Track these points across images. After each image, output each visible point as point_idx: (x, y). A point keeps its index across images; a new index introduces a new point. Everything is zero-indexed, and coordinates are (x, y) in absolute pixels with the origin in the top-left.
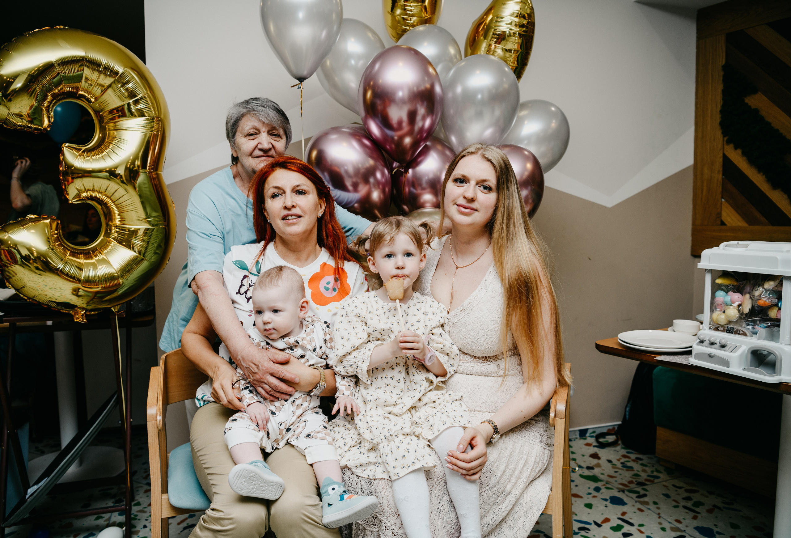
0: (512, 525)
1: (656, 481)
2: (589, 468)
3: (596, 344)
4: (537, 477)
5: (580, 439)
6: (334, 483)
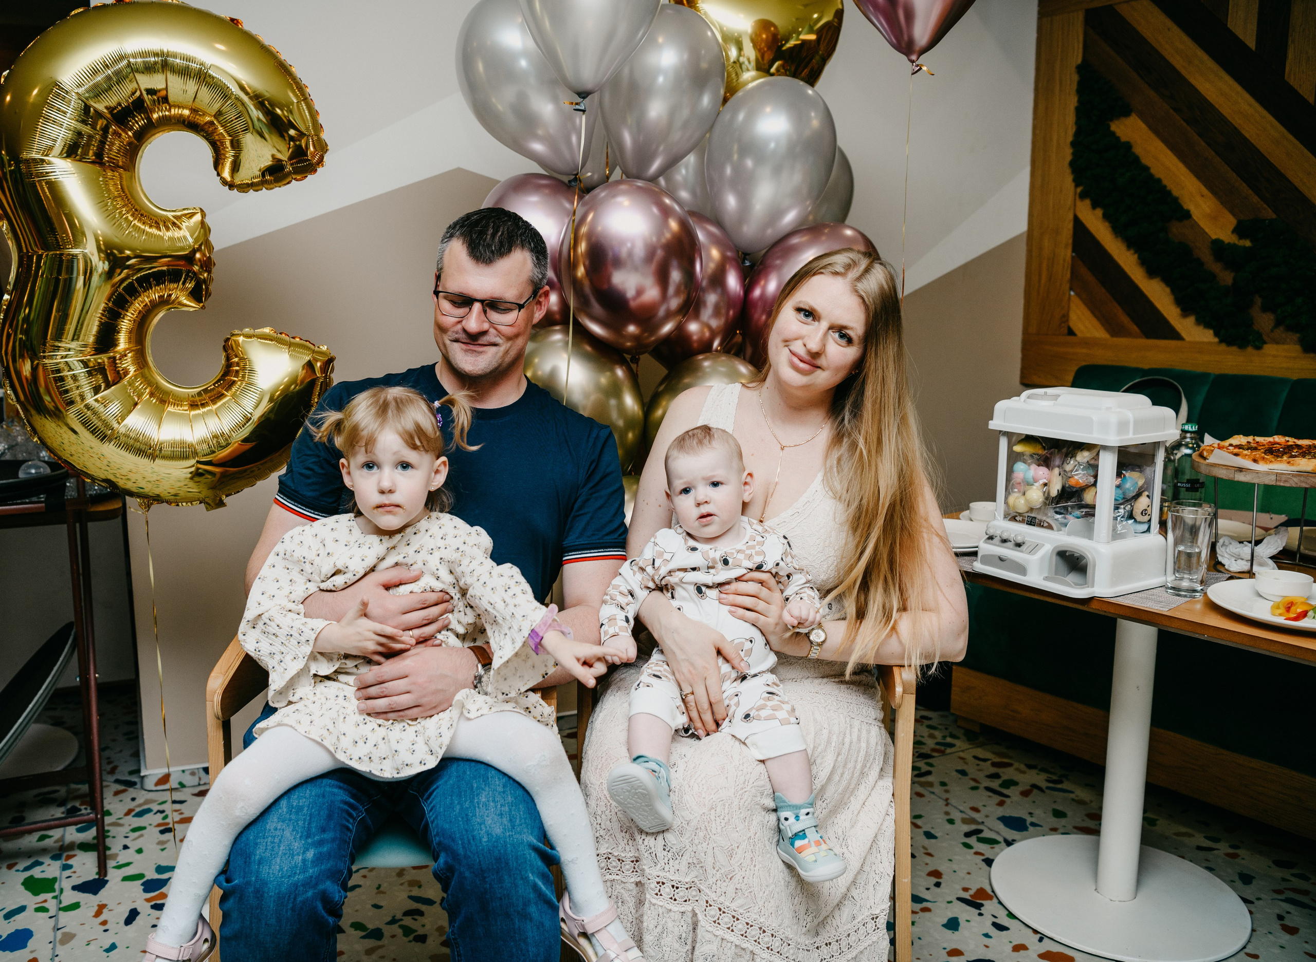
1: (949, 750)
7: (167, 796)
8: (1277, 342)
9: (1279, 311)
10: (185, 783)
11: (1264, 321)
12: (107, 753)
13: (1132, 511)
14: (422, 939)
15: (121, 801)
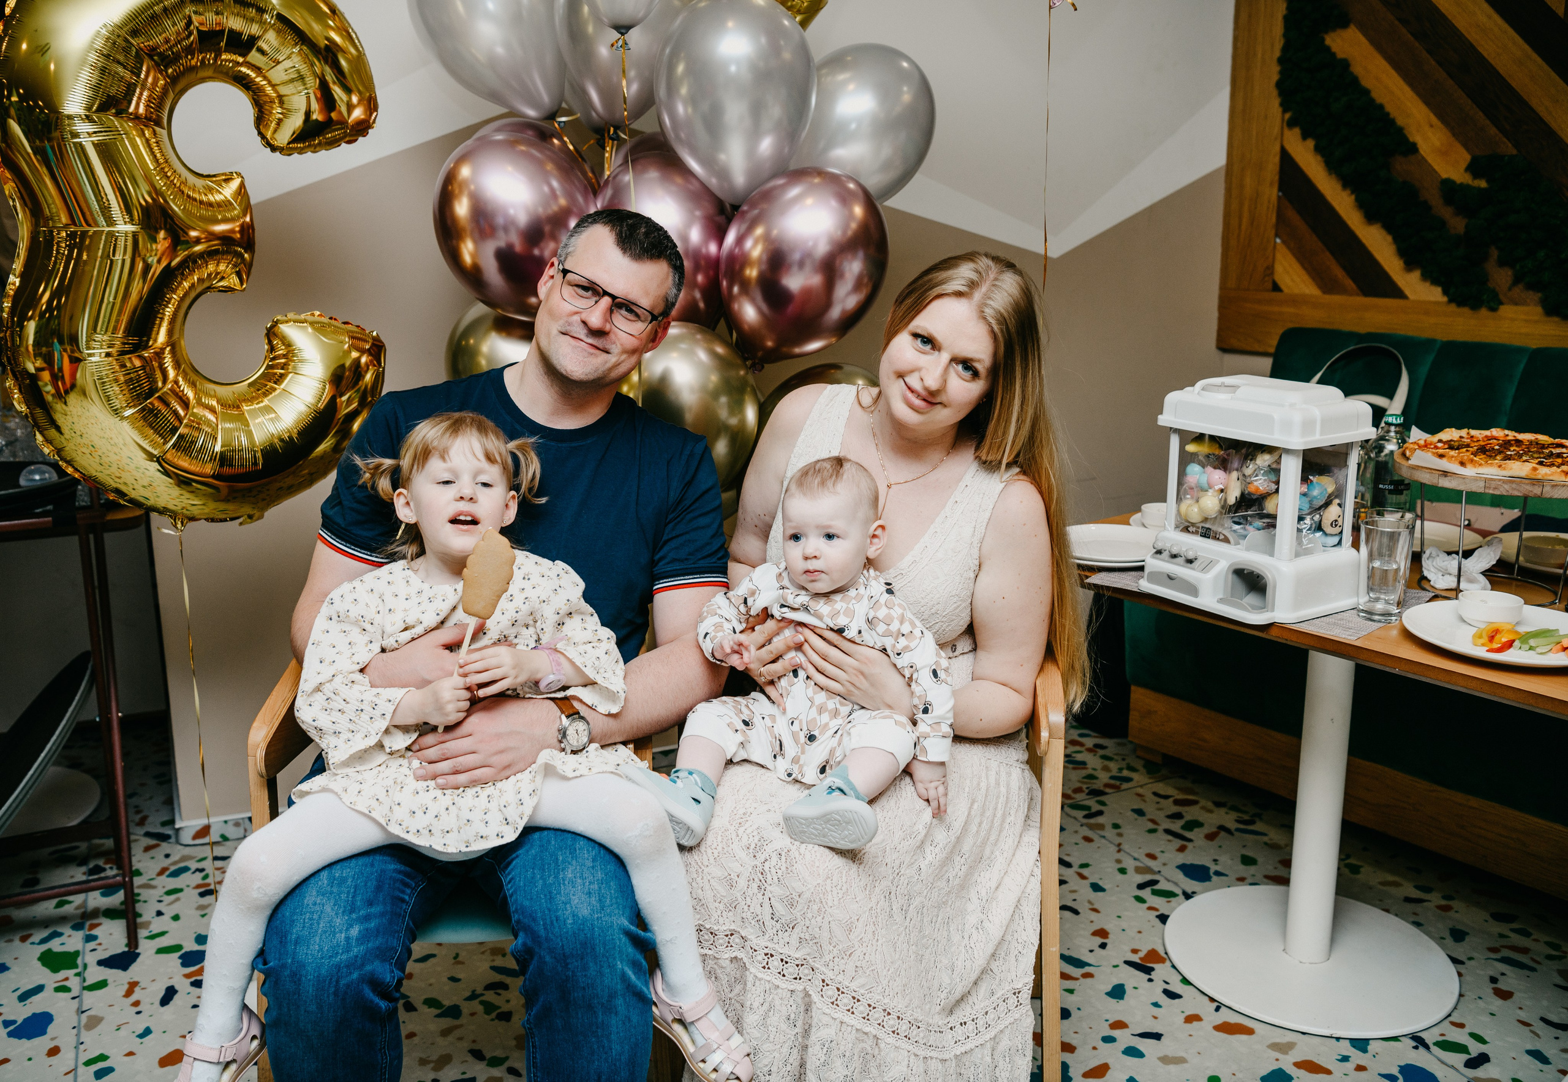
1: (1125, 786)
7: (206, 851)
8: (1516, 303)
9: (1518, 267)
10: (228, 835)
11: (1501, 278)
12: (134, 801)
13: (1320, 521)
14: (506, 1017)
15: (153, 858)
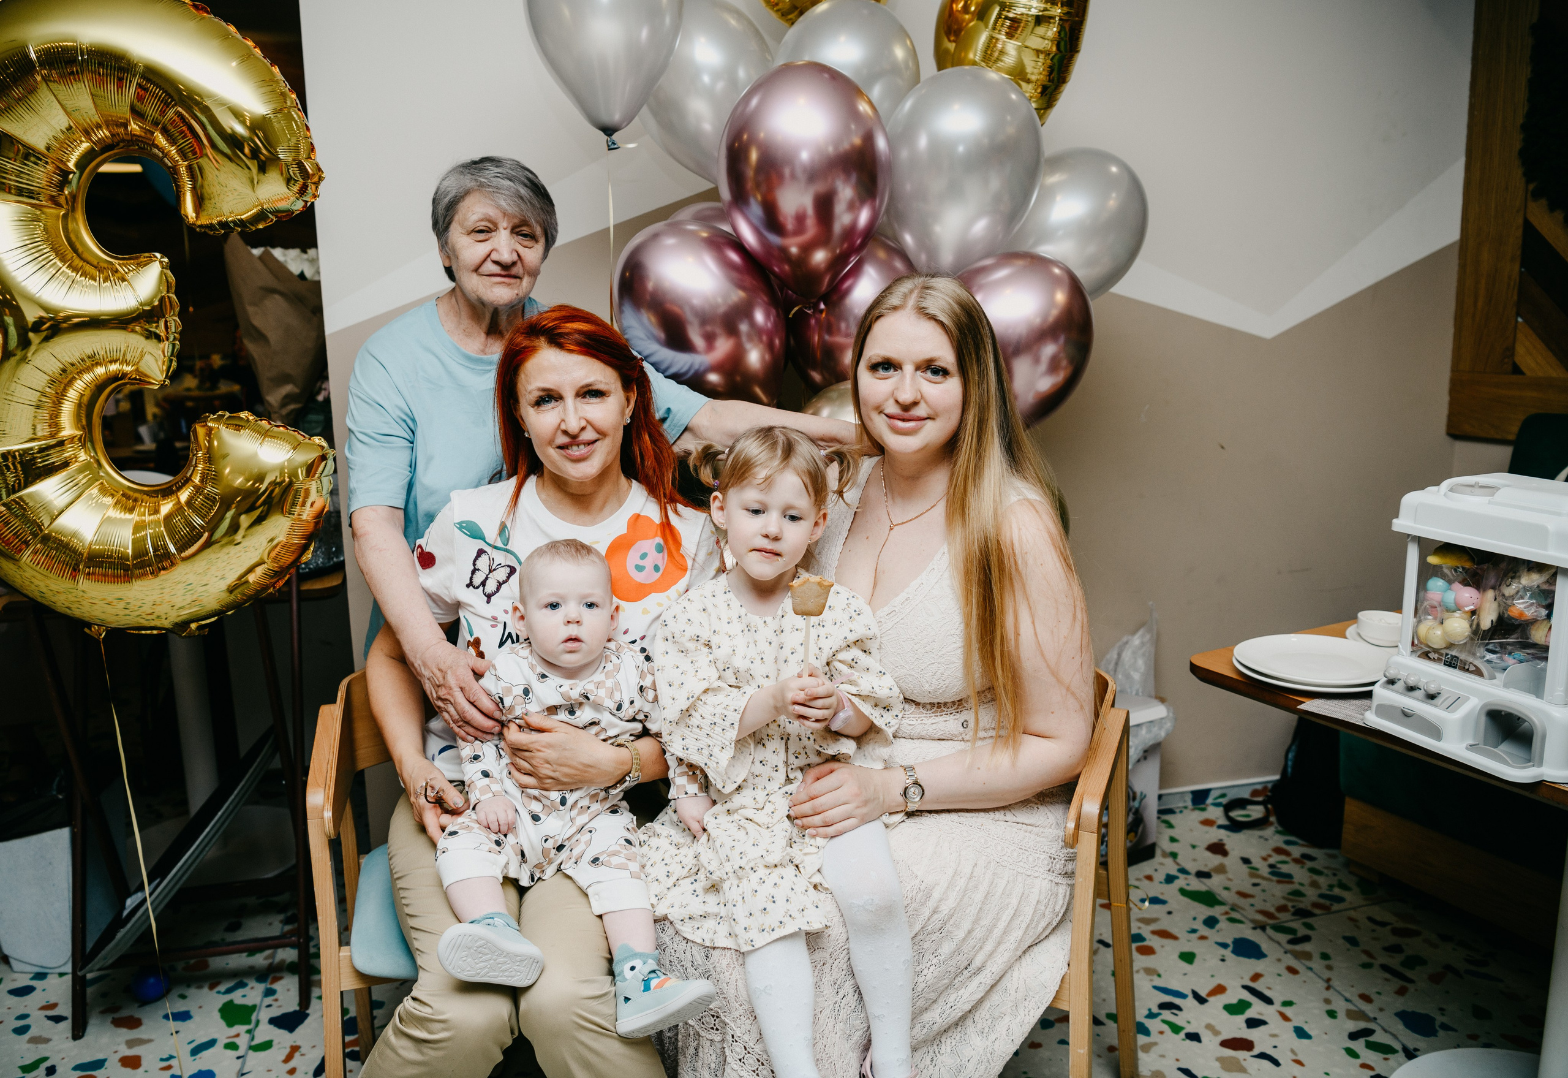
0: (987, 1030)
1: (1336, 907)
2: (1202, 875)
3: (1191, 663)
4: (1042, 938)
5: (1193, 810)
6: (636, 955)
